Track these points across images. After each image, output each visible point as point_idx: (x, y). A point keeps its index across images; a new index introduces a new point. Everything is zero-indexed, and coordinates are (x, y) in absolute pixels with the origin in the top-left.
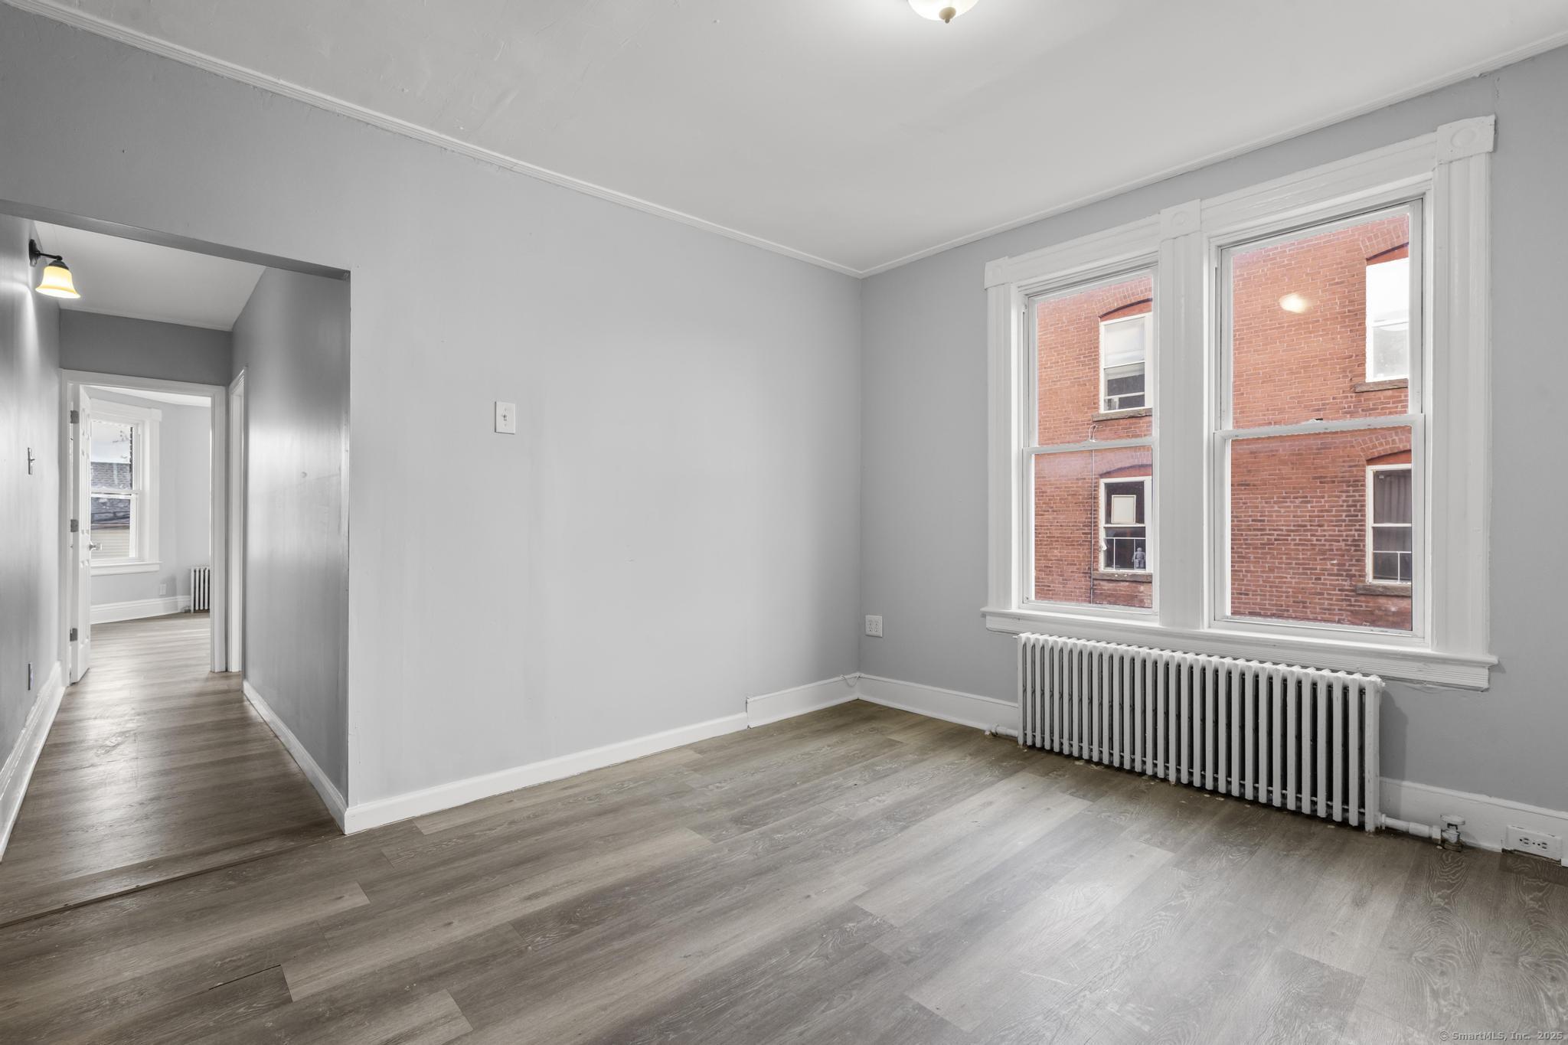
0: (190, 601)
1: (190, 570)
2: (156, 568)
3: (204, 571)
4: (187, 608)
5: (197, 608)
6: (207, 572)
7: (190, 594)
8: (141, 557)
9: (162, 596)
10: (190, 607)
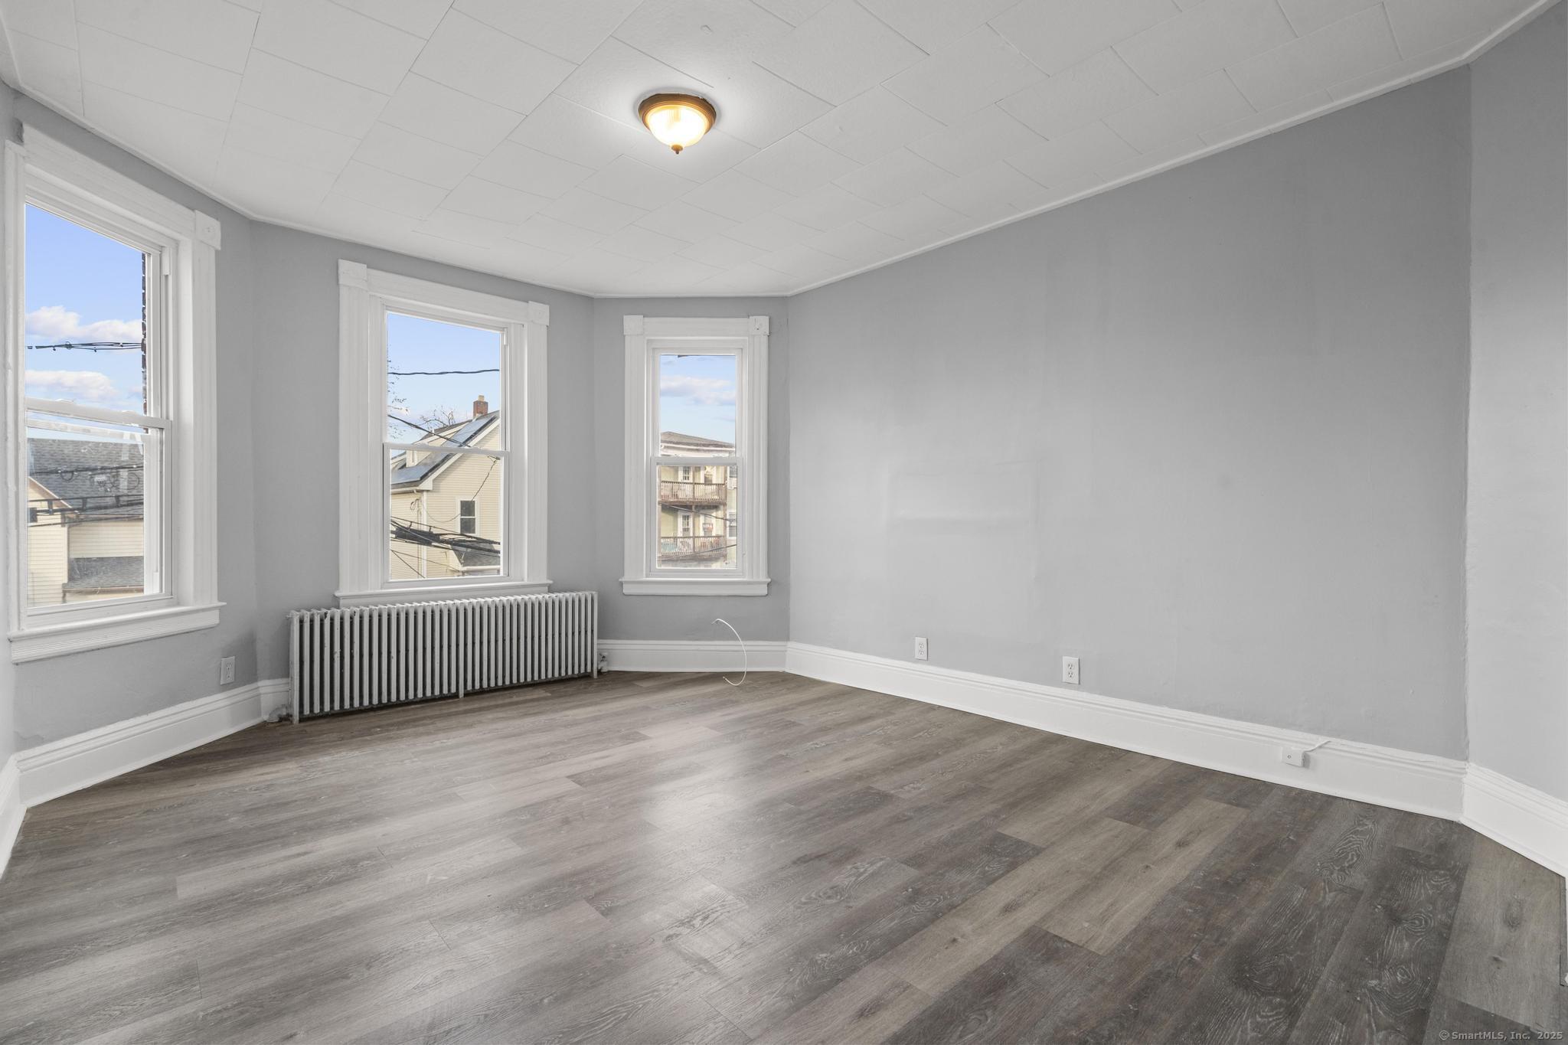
0: (291, 689)
1: (288, 623)
2: (213, 619)
3: (322, 621)
4: (284, 713)
5: (307, 711)
6: (327, 622)
7: (287, 674)
8: (172, 593)
9: (226, 687)
10: (290, 706)
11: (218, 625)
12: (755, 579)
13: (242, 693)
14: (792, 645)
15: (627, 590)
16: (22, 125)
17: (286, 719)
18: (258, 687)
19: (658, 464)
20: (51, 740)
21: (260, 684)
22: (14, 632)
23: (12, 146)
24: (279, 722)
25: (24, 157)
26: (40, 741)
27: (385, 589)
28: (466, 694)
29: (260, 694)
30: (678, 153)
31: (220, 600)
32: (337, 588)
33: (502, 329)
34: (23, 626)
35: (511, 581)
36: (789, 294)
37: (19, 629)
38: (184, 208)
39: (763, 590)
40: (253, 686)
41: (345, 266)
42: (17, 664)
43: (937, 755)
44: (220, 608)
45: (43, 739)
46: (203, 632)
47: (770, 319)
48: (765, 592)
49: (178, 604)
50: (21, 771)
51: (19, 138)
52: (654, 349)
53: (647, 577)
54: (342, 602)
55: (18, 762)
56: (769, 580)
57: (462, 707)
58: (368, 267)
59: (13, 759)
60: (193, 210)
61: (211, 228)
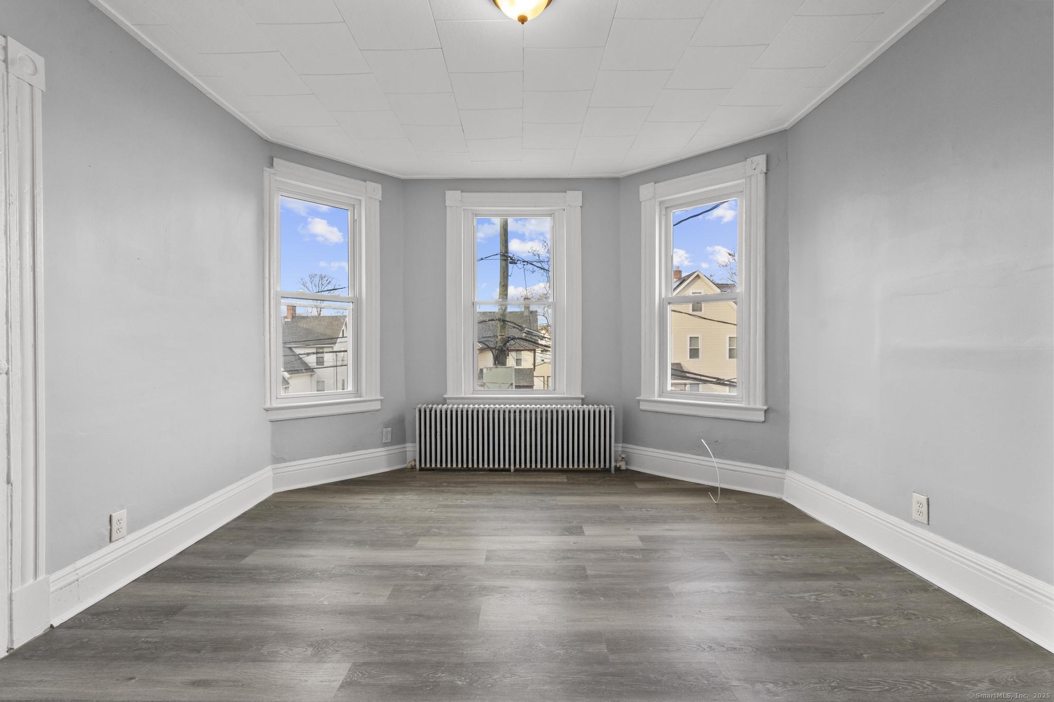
0: (416, 451)
3: (430, 412)
10: (416, 460)
11: (380, 409)
12: (752, 406)
13: (395, 449)
14: (790, 475)
15: (643, 406)
16: (273, 159)
17: (413, 468)
18: (405, 447)
19: (669, 303)
20: (290, 461)
21: (407, 445)
22: (268, 405)
23: (267, 170)
24: (411, 469)
25: (273, 174)
26: (284, 461)
27: (474, 395)
28: (516, 470)
29: (406, 451)
30: (523, 23)
31: (381, 395)
32: (446, 392)
33: (550, 215)
34: (272, 403)
35: (556, 394)
36: (786, 125)
37: (271, 404)
38: (361, 182)
39: (761, 417)
40: (403, 446)
41: (449, 194)
42: (272, 422)
43: (859, 657)
44: (381, 400)
45: (285, 460)
46: (371, 413)
47: (767, 156)
48: (763, 419)
49: (361, 396)
50: (274, 474)
51: (271, 165)
52: (667, 208)
53: (660, 396)
54: (448, 401)
55: (273, 469)
56: (766, 408)
57: (512, 479)
58: (462, 192)
59: (269, 468)
60: (365, 181)
61: (375, 189)
